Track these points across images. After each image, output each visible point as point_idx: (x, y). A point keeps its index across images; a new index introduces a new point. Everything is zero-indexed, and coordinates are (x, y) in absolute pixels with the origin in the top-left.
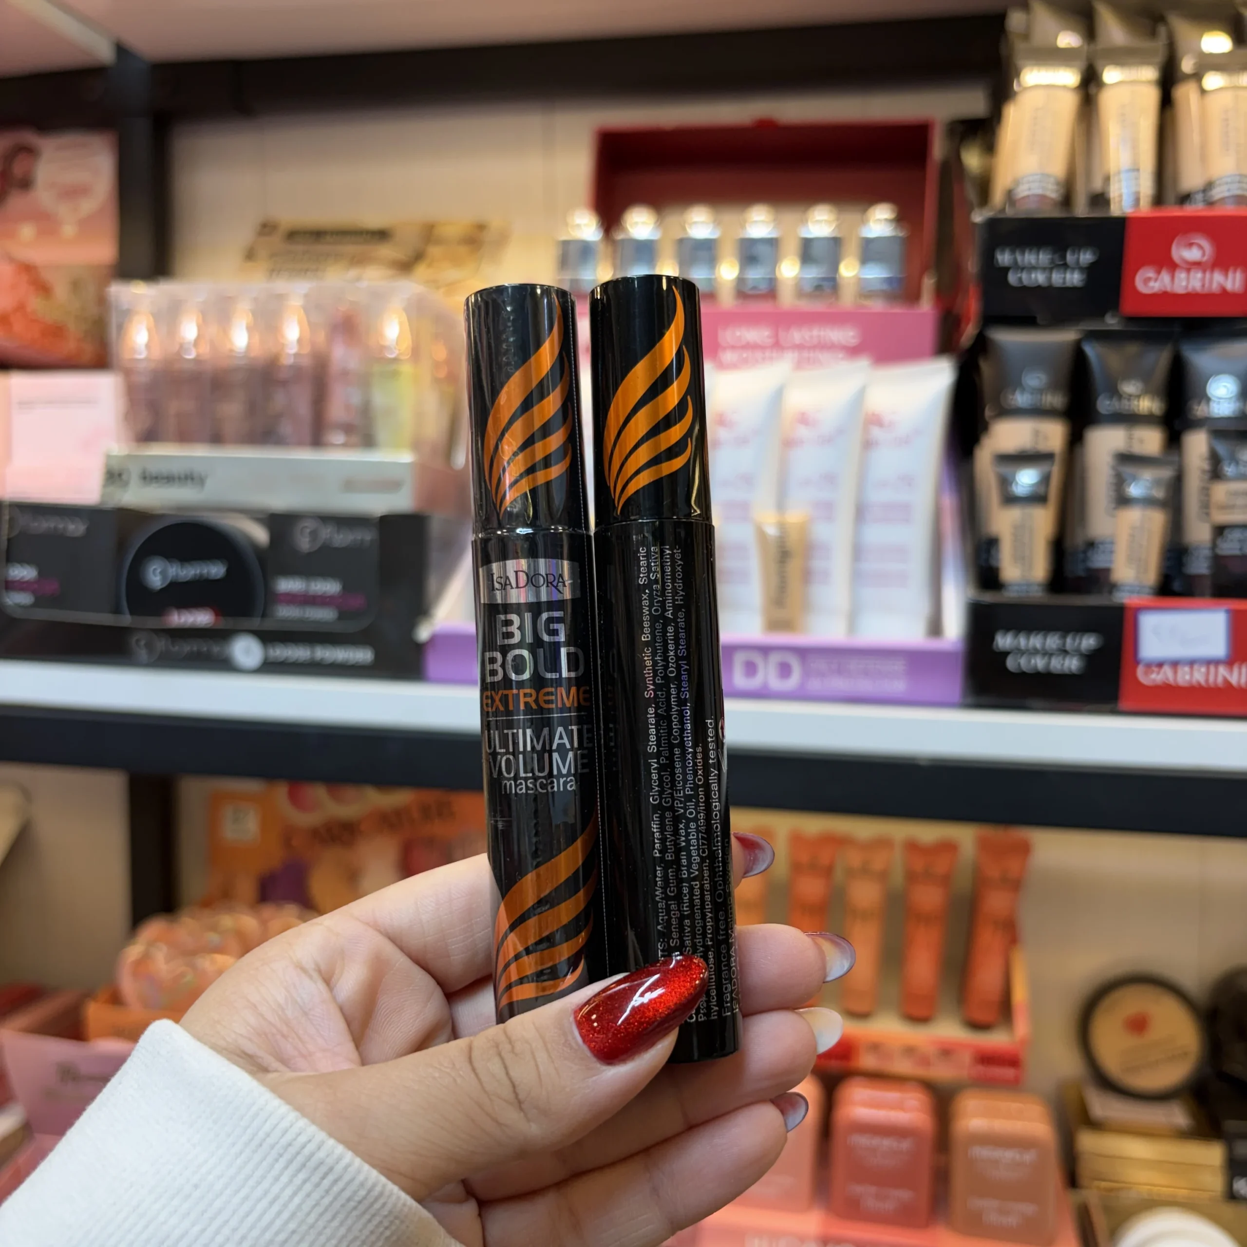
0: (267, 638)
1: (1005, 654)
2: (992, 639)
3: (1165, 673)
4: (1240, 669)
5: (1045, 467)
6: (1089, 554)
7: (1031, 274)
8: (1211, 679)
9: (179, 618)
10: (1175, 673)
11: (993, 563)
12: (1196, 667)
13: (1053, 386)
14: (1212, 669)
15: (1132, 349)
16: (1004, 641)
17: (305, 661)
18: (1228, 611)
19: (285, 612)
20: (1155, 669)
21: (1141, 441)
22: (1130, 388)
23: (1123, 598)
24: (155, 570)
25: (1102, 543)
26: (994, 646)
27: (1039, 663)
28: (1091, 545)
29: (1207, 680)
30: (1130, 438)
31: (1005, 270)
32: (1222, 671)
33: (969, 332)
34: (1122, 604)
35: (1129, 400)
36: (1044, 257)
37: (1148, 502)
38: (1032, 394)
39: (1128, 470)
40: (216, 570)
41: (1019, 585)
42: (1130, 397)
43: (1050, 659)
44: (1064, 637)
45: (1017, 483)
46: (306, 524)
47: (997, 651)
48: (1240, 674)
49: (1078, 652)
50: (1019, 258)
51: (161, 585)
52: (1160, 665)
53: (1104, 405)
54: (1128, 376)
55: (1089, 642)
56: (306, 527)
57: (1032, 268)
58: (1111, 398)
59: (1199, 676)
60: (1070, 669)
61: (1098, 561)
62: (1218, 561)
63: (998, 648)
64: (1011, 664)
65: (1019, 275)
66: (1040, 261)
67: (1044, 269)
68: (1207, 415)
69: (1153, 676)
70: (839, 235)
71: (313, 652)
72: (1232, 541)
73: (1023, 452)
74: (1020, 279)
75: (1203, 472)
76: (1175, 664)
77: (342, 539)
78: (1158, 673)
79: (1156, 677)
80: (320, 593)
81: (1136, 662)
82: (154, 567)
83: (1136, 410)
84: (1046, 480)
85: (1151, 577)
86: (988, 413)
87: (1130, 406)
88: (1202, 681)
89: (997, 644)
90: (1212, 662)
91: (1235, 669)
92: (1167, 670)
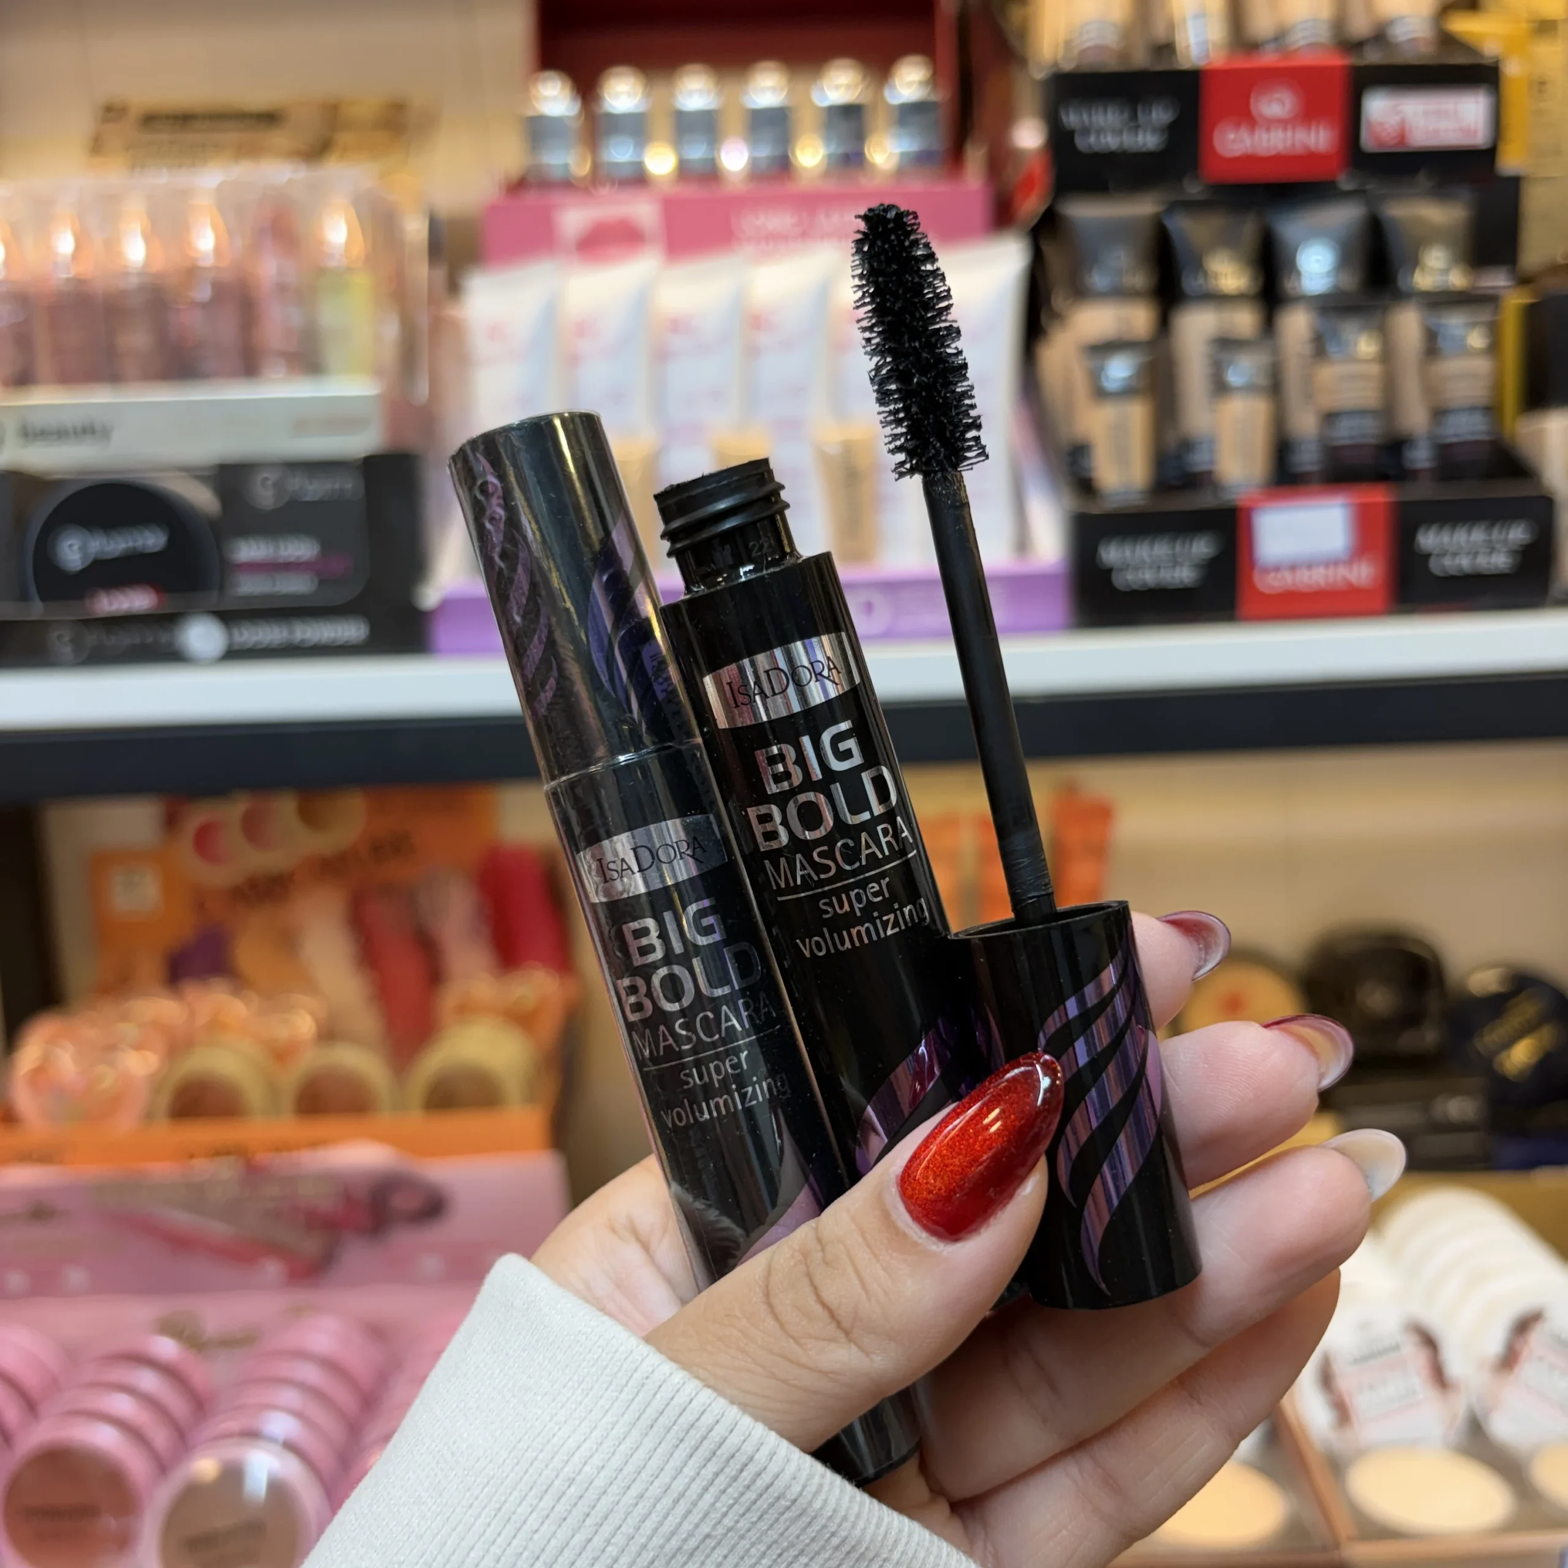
0: (228, 617)
1: (1111, 570)
2: (1096, 553)
5: (1138, 357)
6: (1187, 456)
7: (1100, 137)
9: (111, 604)
10: (1294, 576)
12: (1314, 568)
13: (1136, 265)
14: (1331, 568)
16: (1109, 554)
17: (280, 645)
19: (249, 587)
20: (1274, 574)
21: (1234, 322)
22: (1217, 264)
23: (1233, 497)
24: (71, 546)
25: (1201, 442)
26: (1099, 561)
27: (1148, 577)
28: (1187, 445)
30: (1221, 321)
32: (1342, 570)
34: (1232, 503)
35: (1216, 277)
36: (1113, 117)
37: (1250, 389)
38: (1113, 275)
39: (1225, 355)
40: (152, 540)
41: (1117, 493)
42: (1216, 273)
43: (1159, 570)
44: (1172, 544)
45: (1108, 376)
46: (266, 475)
47: (1102, 566)
49: (1189, 561)
51: (82, 563)
52: (1278, 568)
54: (1215, 246)
56: (266, 479)
58: (1196, 276)
60: (1185, 581)
61: (1198, 461)
62: (1332, 452)
63: (1102, 563)
64: (1118, 580)
65: (1088, 139)
66: (1110, 123)
68: (1301, 292)
69: (1272, 582)
70: (863, 101)
71: (292, 632)
72: (1344, 429)
73: (1110, 341)
75: (1303, 356)
76: (1293, 568)
77: (315, 489)
79: (1275, 583)
80: (292, 559)
81: (1253, 566)
82: (69, 543)
83: (1225, 288)
84: (1140, 372)
87: (1216, 283)
89: (1100, 558)
90: (1331, 563)
91: (1355, 567)
92: (1286, 575)
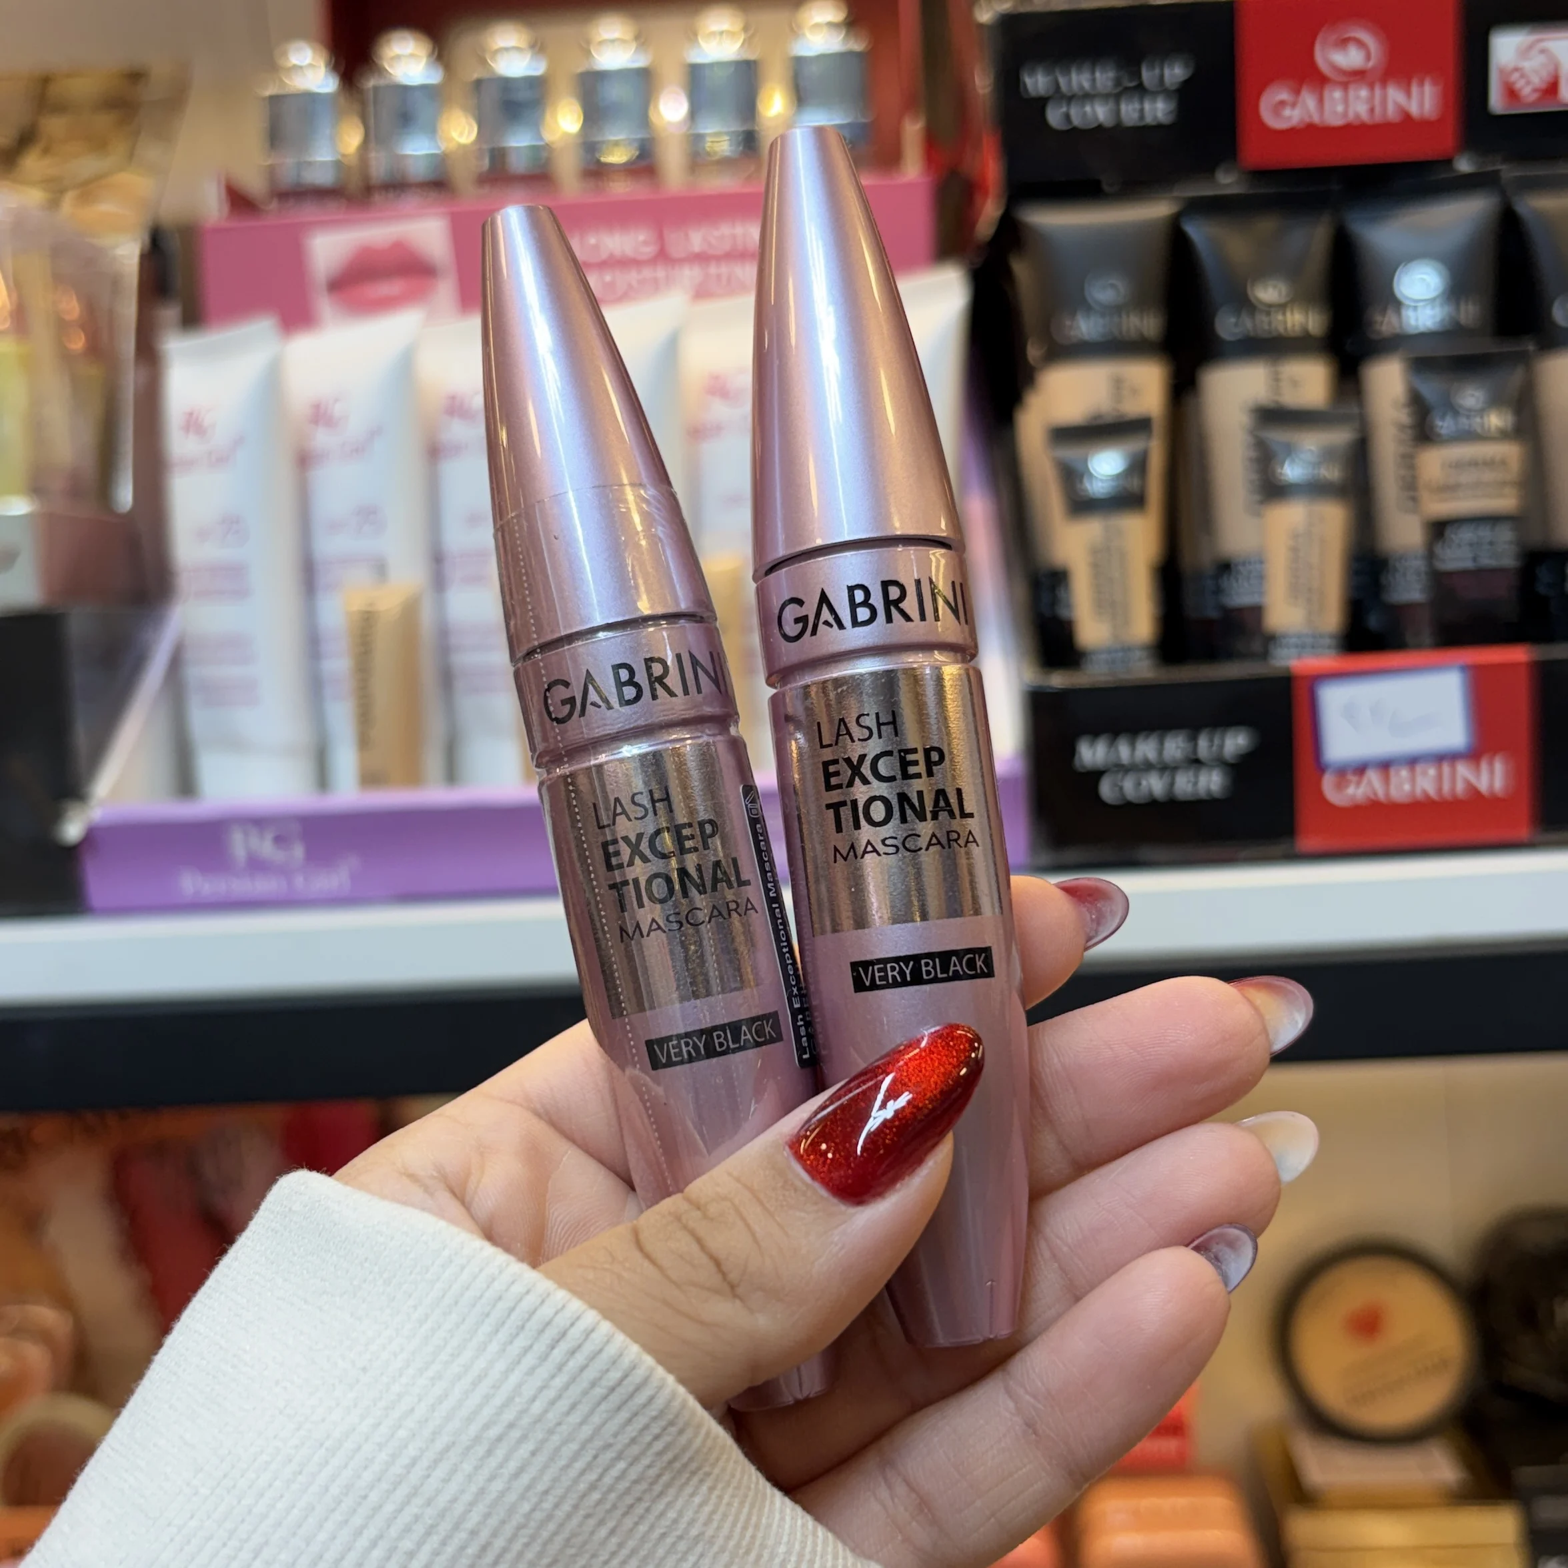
1: (1096, 775)
2: (1072, 751)
3: (1370, 783)
4: (1491, 764)
5: (1135, 445)
6: (1225, 582)
7: (1083, 106)
8: (1446, 787)
10: (1386, 780)
11: (1063, 613)
12: (1419, 768)
13: (1138, 302)
14: (1446, 769)
15: (1266, 225)
16: (1091, 753)
18: (1465, 668)
20: (1353, 778)
21: (1295, 383)
22: (1268, 293)
23: (1289, 659)
25: (1244, 564)
26: (1077, 762)
28: (1225, 567)
29: (1440, 789)
30: (1276, 379)
31: (1041, 103)
32: (1463, 770)
33: (989, 212)
34: (1288, 669)
35: (1268, 314)
36: (1104, 77)
37: (1316, 489)
38: (1103, 315)
39: (1277, 436)
41: (1109, 651)
42: (1270, 308)
44: (1194, 739)
45: (1091, 475)
47: (1082, 771)
48: (1492, 772)
49: (1220, 762)
50: (1062, 81)
52: (1361, 769)
53: (1228, 326)
54: (1262, 273)
55: (1236, 742)
57: (1087, 97)
58: (1238, 312)
59: (1426, 783)
60: (1209, 791)
61: (1240, 595)
62: (1441, 582)
63: (1083, 767)
64: (1106, 790)
65: (1064, 109)
66: (1099, 84)
67: (1106, 97)
68: (1398, 331)
69: (1351, 790)
70: (751, 56)
72: (1459, 546)
73: (1099, 416)
74: (1067, 117)
75: (1402, 428)
76: (1385, 766)
78: (1358, 784)
79: (1356, 792)
81: (1318, 767)
83: (1281, 329)
84: (1138, 466)
85: (1332, 618)
86: (1033, 352)
87: (1270, 323)
88: (1431, 790)
89: (1080, 757)
91: (1484, 766)
92: (1373, 778)
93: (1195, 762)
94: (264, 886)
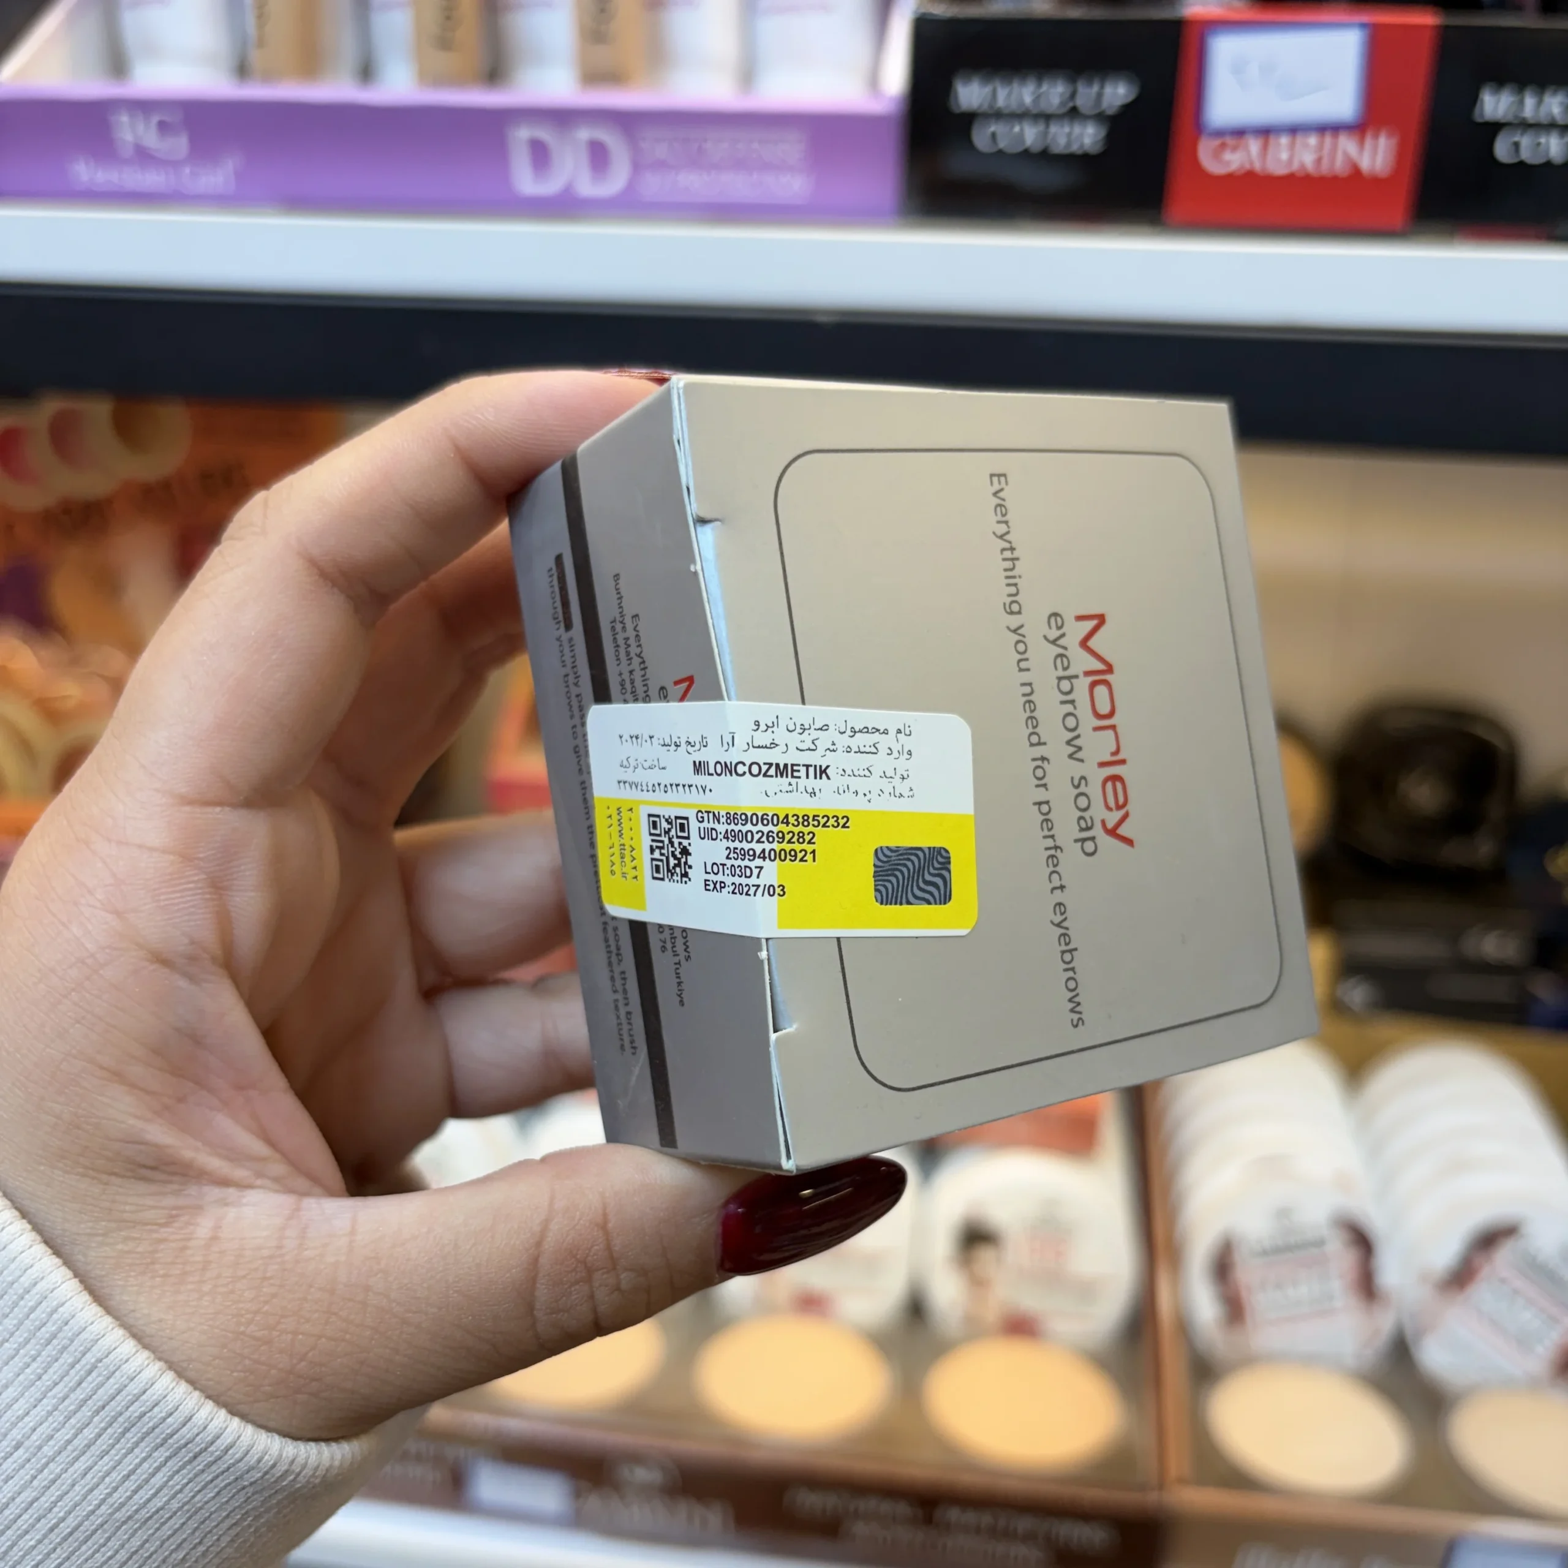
1: (971, 119)
2: (949, 90)
10: (1265, 147)
12: (1299, 139)
14: (1328, 140)
16: (968, 93)
20: (1229, 141)
26: (952, 104)
27: (1030, 135)
32: (1347, 145)
34: (1180, 15)
43: (1047, 126)
44: (1074, 84)
47: (957, 111)
49: (1097, 113)
52: (1240, 133)
55: (1117, 92)
60: (1082, 146)
63: (959, 108)
64: (980, 137)
69: (1228, 156)
76: (1266, 132)
79: (1233, 161)
81: (1198, 127)
89: (956, 98)
90: (1328, 129)
91: (1369, 142)
92: (1254, 146)
93: (1073, 113)
94: (152, 179)
